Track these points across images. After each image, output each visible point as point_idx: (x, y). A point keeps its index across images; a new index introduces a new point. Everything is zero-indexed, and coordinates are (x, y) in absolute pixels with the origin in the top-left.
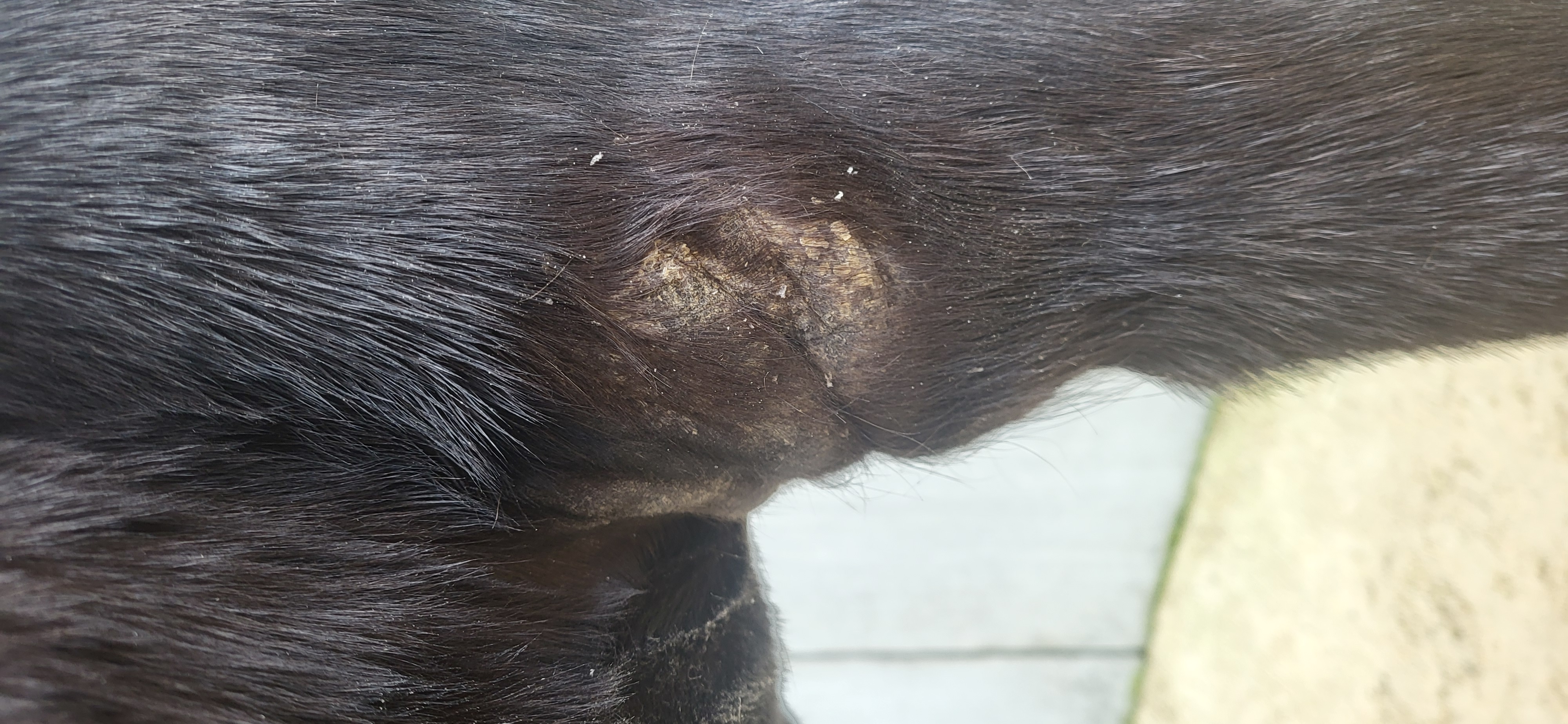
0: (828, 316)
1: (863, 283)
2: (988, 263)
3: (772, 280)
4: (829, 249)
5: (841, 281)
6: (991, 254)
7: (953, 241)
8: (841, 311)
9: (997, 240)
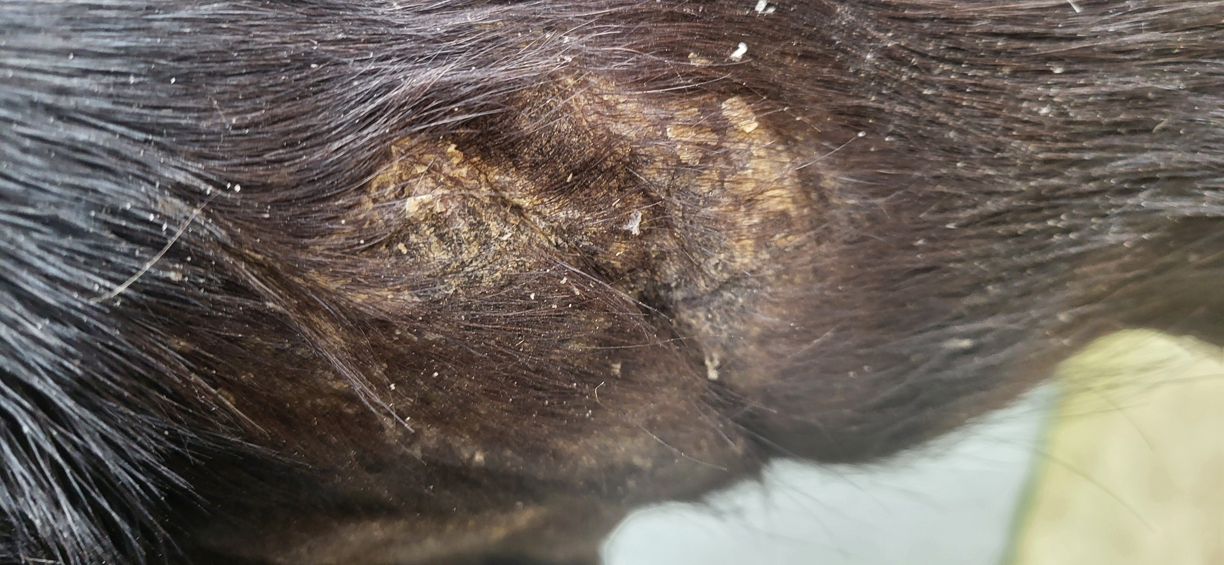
0: (714, 261)
1: (775, 206)
2: (992, 165)
3: (617, 204)
4: (718, 148)
5: (737, 202)
6: (997, 150)
7: (936, 129)
8: (736, 254)
9: (1009, 125)
